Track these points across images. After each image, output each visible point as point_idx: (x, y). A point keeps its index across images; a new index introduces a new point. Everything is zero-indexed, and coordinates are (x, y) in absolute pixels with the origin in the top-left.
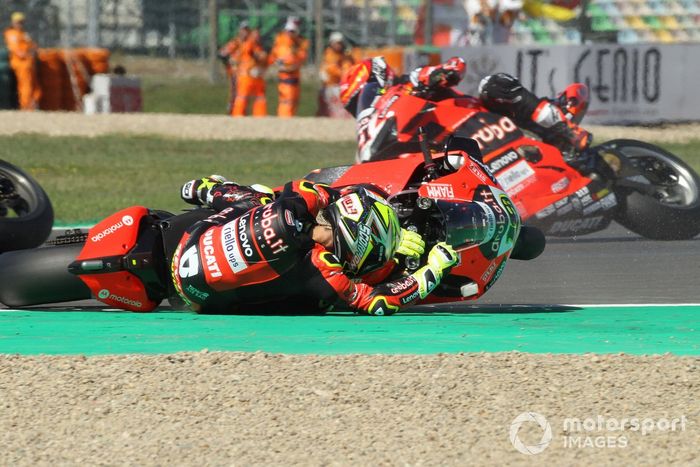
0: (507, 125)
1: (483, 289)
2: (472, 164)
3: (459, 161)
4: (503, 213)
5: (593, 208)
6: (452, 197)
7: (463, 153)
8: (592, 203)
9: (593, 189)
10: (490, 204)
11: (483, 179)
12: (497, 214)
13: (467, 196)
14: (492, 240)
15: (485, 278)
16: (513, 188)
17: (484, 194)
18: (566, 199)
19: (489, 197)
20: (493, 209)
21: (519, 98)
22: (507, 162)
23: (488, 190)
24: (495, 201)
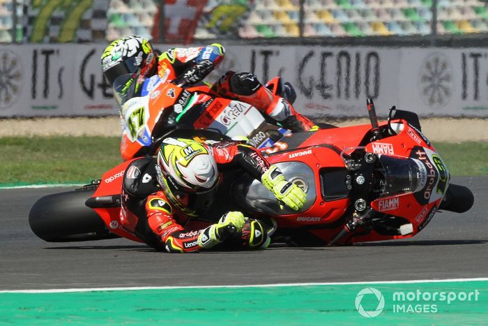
1: (417, 229)
2: (410, 130)
3: (398, 127)
4: (434, 168)
6: (392, 154)
7: (403, 121)
10: (423, 161)
11: (419, 141)
12: (428, 170)
13: (405, 154)
14: (424, 190)
15: (419, 220)
17: (419, 153)
19: (423, 156)
20: (426, 165)
23: (423, 150)
24: (428, 159)
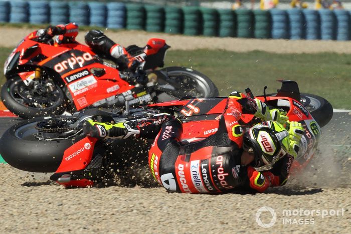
0: (87, 57)
5: (133, 102)
8: (133, 99)
9: (136, 92)
16: (81, 90)
18: (114, 97)
21: (102, 42)
22: (80, 76)
